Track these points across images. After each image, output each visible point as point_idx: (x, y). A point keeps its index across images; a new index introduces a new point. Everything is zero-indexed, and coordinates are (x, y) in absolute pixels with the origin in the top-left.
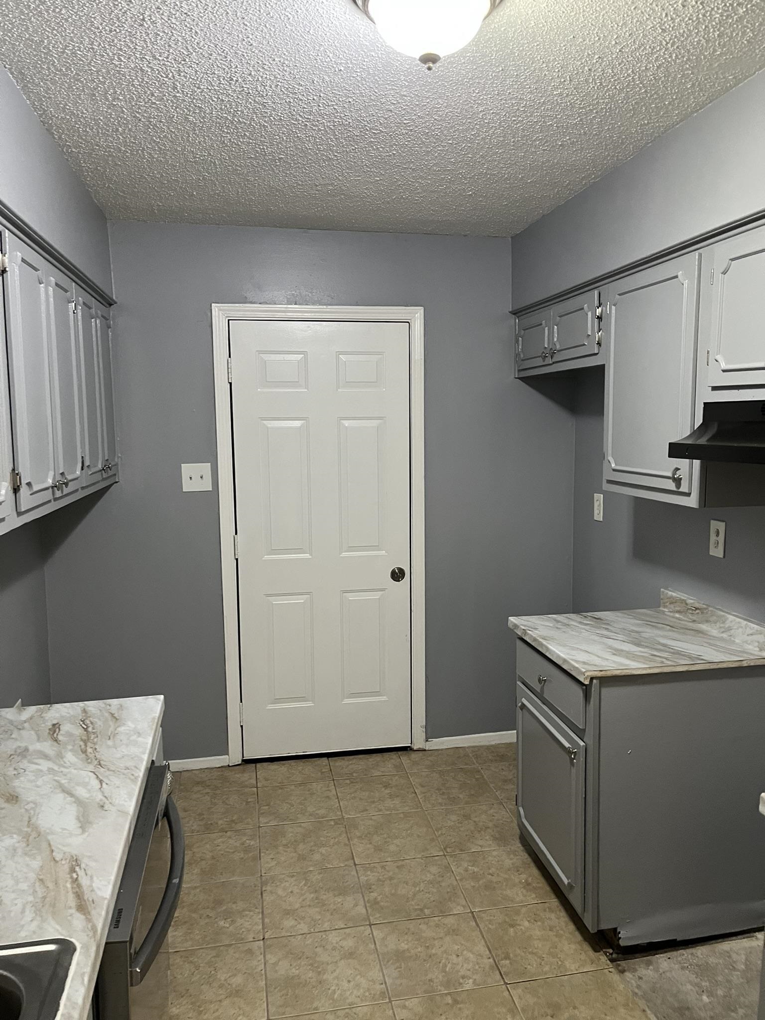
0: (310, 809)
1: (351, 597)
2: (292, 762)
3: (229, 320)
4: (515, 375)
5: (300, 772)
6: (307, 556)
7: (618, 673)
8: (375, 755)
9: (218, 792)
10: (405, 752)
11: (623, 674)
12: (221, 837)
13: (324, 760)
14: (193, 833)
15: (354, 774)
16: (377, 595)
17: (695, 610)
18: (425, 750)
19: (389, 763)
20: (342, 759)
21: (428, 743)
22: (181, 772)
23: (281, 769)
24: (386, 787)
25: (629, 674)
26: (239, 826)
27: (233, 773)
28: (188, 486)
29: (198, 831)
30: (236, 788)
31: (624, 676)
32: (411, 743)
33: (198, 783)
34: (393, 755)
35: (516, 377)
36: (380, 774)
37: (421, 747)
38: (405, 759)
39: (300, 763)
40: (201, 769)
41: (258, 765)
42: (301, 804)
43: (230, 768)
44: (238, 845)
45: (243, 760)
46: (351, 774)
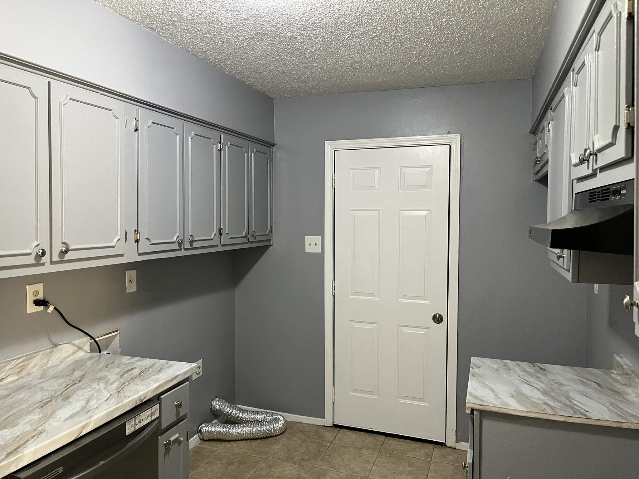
0: (352, 466)
1: (405, 330)
2: (362, 434)
3: (335, 151)
4: (534, 179)
5: (363, 441)
6: (377, 299)
7: (496, 410)
8: (418, 442)
9: (308, 440)
10: (440, 446)
11: (501, 412)
12: (291, 466)
13: (383, 437)
14: (278, 459)
15: (395, 452)
16: (422, 332)
17: (626, 375)
18: (455, 449)
19: (422, 451)
20: (394, 439)
21: (457, 444)
22: (297, 423)
23: (352, 435)
24: (410, 466)
25: (507, 413)
26: (303, 463)
27: (324, 431)
28: (308, 250)
29: (281, 459)
30: (319, 441)
31: (502, 413)
32: (446, 441)
33: (301, 431)
34: (431, 446)
35: (535, 180)
36: (413, 456)
37: (452, 446)
38: (437, 451)
39: (367, 435)
40: (309, 424)
41: (341, 430)
42: (349, 460)
43: (325, 428)
44: (296, 474)
45: (334, 425)
46: (393, 451)
